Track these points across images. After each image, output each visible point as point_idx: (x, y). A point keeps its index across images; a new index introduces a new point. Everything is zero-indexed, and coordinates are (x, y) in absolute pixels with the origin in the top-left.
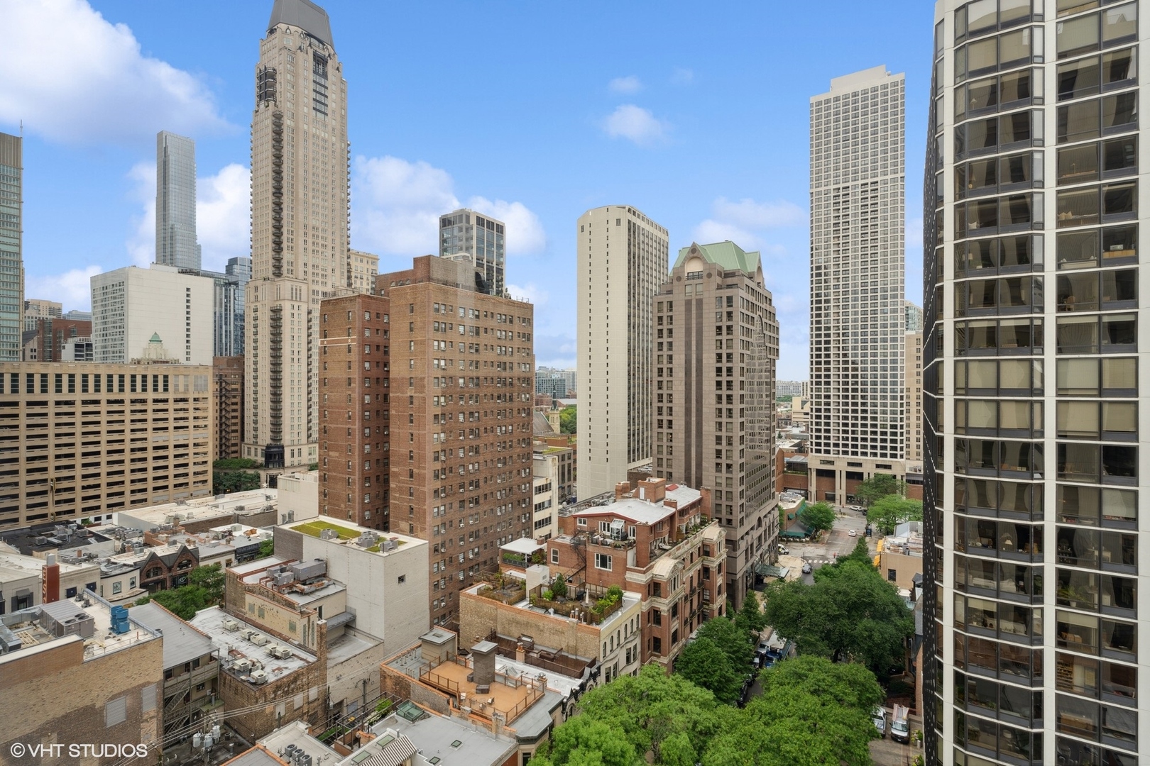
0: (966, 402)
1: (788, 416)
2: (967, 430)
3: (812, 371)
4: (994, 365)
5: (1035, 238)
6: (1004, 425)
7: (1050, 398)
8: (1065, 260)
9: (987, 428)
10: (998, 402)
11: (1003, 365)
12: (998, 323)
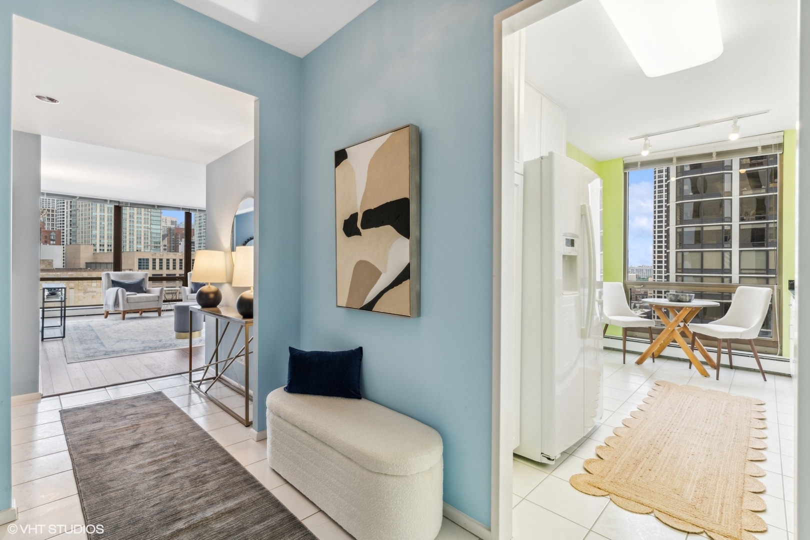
0: (682, 277)
4: (699, 255)
5: (726, 175)
7: (735, 275)
8: (746, 189)
10: (702, 277)
11: (705, 254)
12: (703, 228)
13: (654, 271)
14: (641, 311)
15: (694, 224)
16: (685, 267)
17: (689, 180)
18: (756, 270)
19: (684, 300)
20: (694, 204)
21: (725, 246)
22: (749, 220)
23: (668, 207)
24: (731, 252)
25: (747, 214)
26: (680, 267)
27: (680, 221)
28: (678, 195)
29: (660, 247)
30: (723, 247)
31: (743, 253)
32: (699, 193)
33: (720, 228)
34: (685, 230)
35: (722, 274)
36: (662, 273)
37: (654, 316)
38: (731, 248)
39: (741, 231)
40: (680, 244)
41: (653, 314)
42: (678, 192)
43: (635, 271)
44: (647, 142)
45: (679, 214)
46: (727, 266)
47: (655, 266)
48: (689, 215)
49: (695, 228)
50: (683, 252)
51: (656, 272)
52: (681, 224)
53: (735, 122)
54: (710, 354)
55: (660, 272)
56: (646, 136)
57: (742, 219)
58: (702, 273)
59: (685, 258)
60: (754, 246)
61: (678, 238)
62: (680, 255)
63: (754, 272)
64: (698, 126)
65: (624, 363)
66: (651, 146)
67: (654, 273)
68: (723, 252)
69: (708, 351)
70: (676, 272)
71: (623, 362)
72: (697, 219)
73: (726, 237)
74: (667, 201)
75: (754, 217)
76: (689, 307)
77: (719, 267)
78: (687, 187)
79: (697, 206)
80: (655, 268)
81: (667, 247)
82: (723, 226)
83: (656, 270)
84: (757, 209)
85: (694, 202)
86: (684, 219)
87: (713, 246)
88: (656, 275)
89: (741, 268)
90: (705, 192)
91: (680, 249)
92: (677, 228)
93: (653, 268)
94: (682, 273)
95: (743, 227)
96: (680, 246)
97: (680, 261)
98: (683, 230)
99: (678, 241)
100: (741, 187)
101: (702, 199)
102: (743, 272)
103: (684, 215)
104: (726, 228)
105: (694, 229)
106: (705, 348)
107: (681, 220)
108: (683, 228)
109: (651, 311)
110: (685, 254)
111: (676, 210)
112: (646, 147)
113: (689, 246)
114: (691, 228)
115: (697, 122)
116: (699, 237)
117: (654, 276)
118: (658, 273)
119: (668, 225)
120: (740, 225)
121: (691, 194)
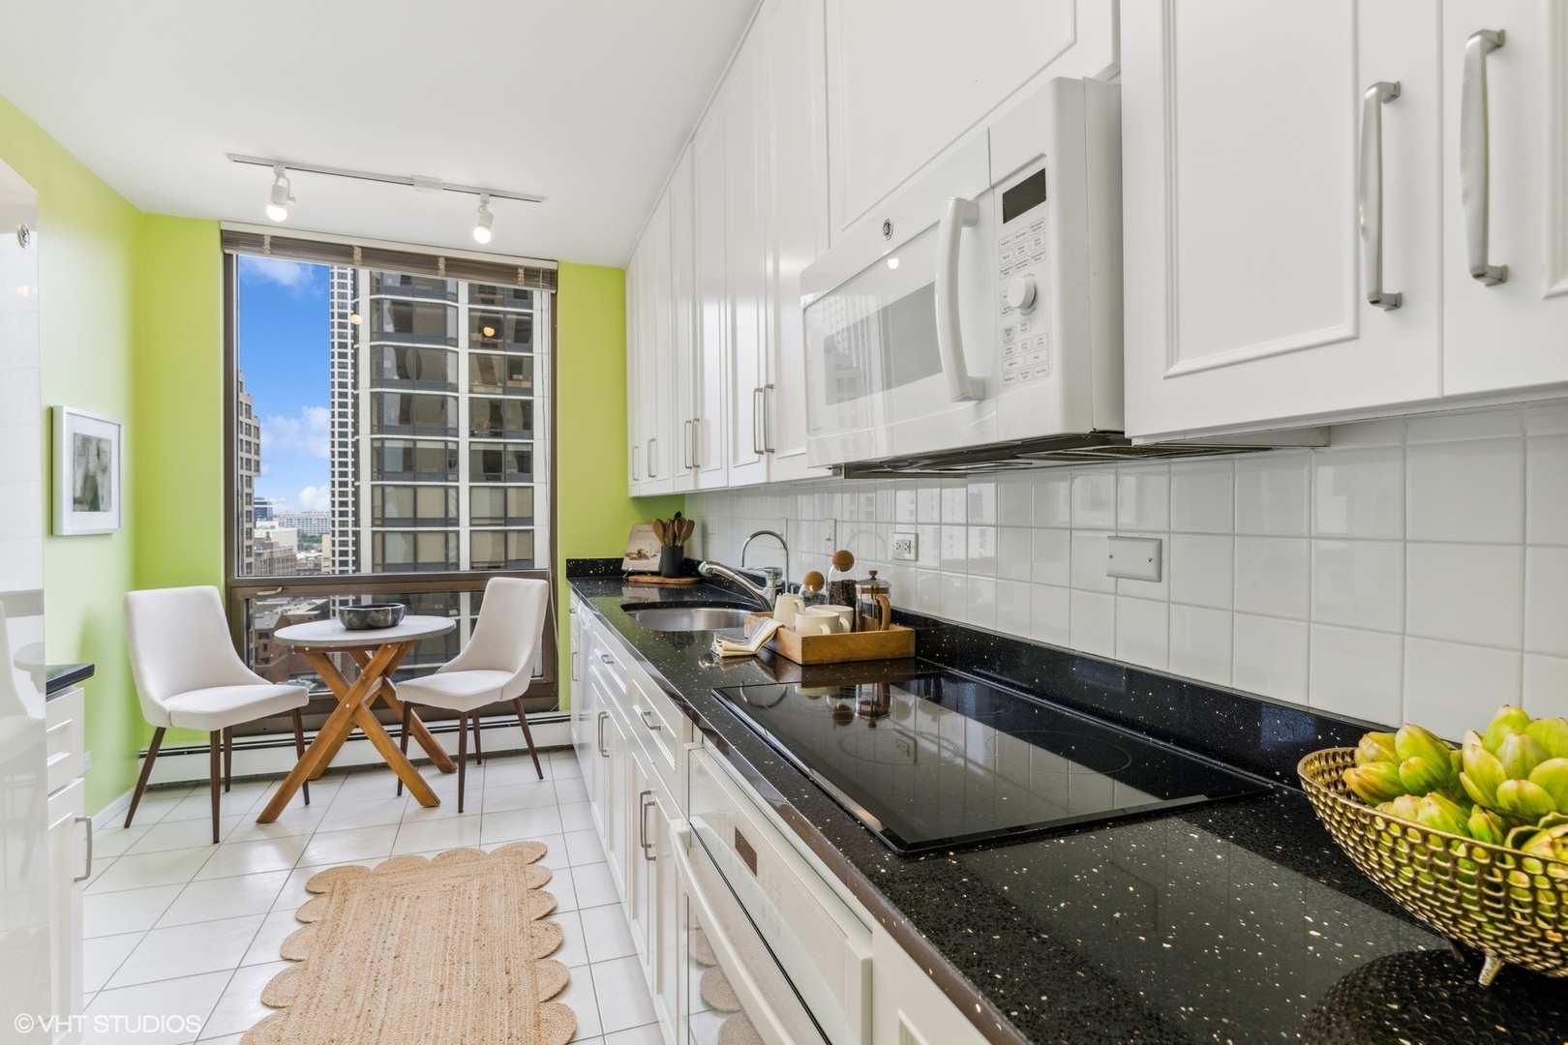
0: (383, 534)
1: (316, 565)
2: (385, 566)
3: (333, 496)
4: (410, 492)
5: (449, 354)
6: (422, 559)
7: (464, 528)
8: (477, 383)
9: (403, 564)
10: (415, 534)
11: (420, 491)
12: (415, 444)
13: (333, 522)
14: (309, 604)
15: (401, 434)
16: (387, 516)
17: (392, 350)
18: (491, 518)
19: (382, 624)
20: (402, 399)
21: (450, 477)
22: (481, 437)
23: (356, 397)
24: (457, 488)
25: (479, 426)
26: (378, 515)
27: (379, 428)
28: (374, 377)
29: (343, 474)
30: (447, 480)
31: (474, 490)
32: (408, 378)
33: (441, 446)
34: (388, 444)
35: (446, 526)
36: (347, 526)
37: (334, 611)
38: (458, 481)
39: (472, 453)
40: (379, 471)
41: (332, 608)
42: (374, 372)
43: (295, 522)
44: (282, 182)
45: (375, 413)
46: (452, 513)
47: (333, 512)
48: (393, 417)
49: (403, 442)
50: (383, 487)
51: (337, 524)
52: (379, 433)
53: (485, 203)
54: (438, 738)
55: (343, 524)
56: (281, 165)
57: (472, 434)
58: (415, 526)
59: (387, 496)
60: (488, 479)
61: (375, 458)
62: (378, 491)
63: (488, 522)
64: (409, 182)
65: (216, 841)
66: (293, 199)
67: (333, 526)
68: (446, 488)
69: (432, 732)
70: (373, 525)
71: (212, 840)
72: (406, 427)
73: (451, 461)
74: (355, 386)
75: (487, 432)
76: (392, 644)
77: (441, 515)
78: (389, 363)
79: (406, 402)
80: (333, 516)
81: (356, 476)
82: (446, 442)
83: (337, 519)
84: (491, 420)
85: (402, 394)
86: (385, 424)
87: (432, 477)
88: (337, 529)
89: (473, 516)
90: (418, 379)
91: (378, 480)
92: (372, 440)
93: (330, 514)
94: (383, 526)
95: (474, 447)
96: (378, 474)
97: (378, 502)
98: (383, 444)
99: (375, 463)
100: (471, 380)
101: (414, 389)
102: (474, 522)
103: (385, 416)
104: (451, 446)
105: (401, 444)
106: (426, 725)
107: (379, 425)
108: (383, 440)
109: (328, 602)
110: (387, 490)
111: (371, 404)
112: (279, 195)
113: (394, 476)
114: (396, 442)
115: (407, 172)
116: (410, 459)
117: (333, 532)
118: (340, 526)
119: (356, 433)
120: (470, 442)
121: (396, 378)
